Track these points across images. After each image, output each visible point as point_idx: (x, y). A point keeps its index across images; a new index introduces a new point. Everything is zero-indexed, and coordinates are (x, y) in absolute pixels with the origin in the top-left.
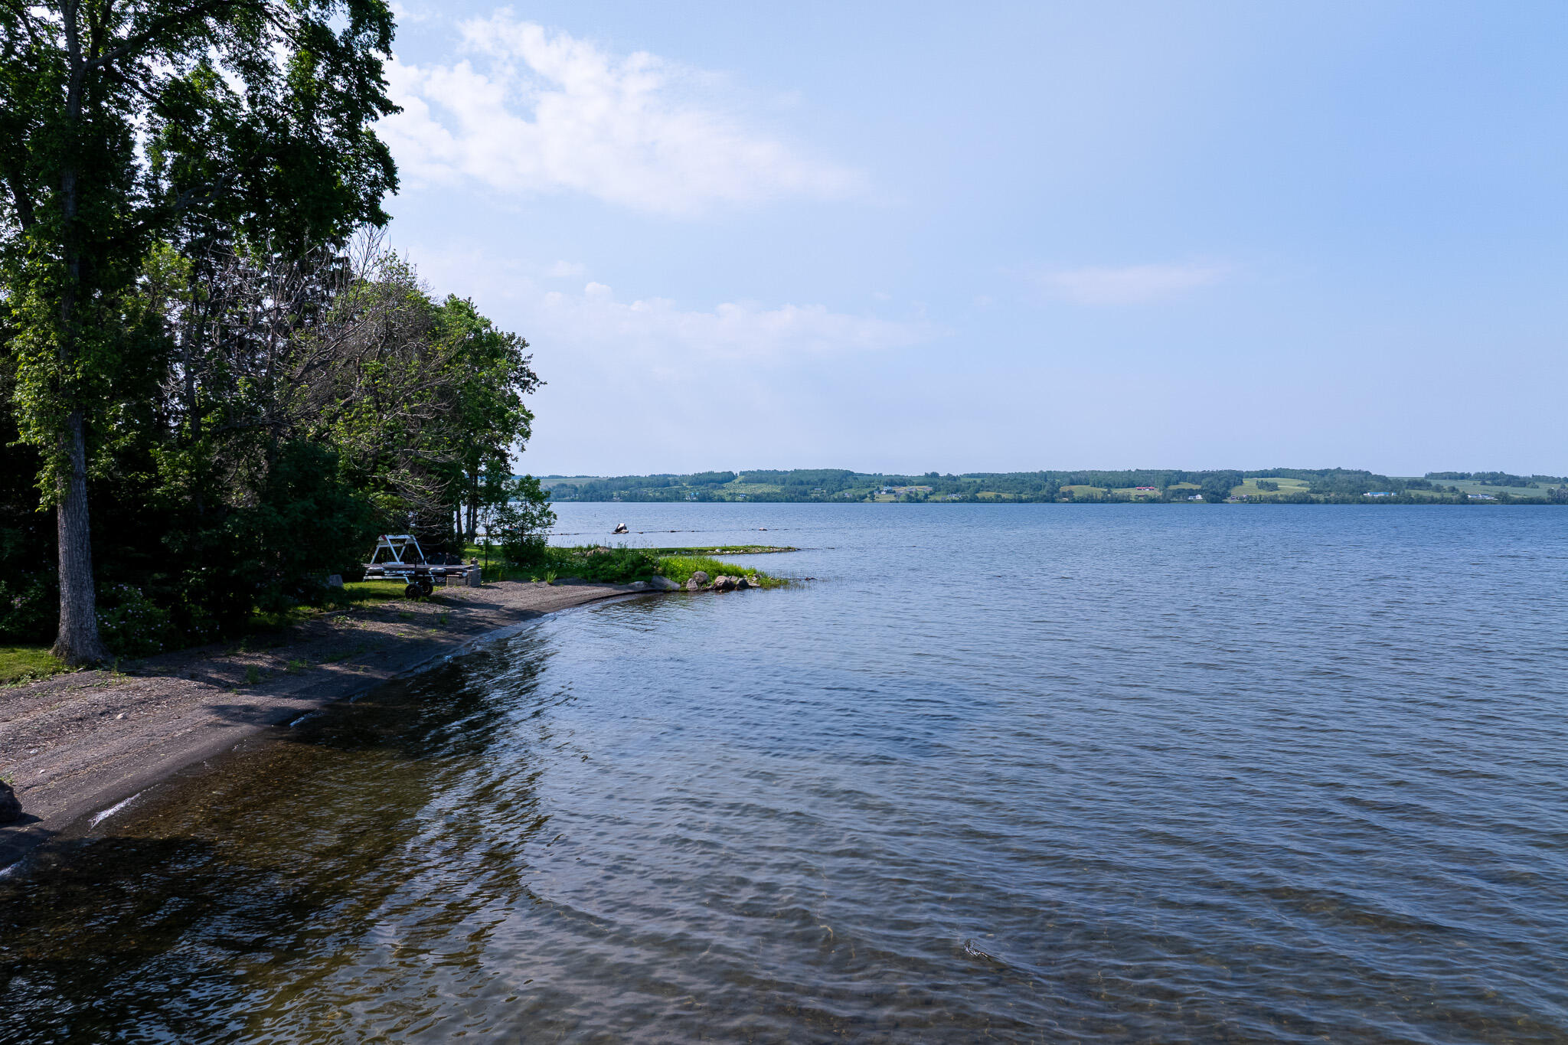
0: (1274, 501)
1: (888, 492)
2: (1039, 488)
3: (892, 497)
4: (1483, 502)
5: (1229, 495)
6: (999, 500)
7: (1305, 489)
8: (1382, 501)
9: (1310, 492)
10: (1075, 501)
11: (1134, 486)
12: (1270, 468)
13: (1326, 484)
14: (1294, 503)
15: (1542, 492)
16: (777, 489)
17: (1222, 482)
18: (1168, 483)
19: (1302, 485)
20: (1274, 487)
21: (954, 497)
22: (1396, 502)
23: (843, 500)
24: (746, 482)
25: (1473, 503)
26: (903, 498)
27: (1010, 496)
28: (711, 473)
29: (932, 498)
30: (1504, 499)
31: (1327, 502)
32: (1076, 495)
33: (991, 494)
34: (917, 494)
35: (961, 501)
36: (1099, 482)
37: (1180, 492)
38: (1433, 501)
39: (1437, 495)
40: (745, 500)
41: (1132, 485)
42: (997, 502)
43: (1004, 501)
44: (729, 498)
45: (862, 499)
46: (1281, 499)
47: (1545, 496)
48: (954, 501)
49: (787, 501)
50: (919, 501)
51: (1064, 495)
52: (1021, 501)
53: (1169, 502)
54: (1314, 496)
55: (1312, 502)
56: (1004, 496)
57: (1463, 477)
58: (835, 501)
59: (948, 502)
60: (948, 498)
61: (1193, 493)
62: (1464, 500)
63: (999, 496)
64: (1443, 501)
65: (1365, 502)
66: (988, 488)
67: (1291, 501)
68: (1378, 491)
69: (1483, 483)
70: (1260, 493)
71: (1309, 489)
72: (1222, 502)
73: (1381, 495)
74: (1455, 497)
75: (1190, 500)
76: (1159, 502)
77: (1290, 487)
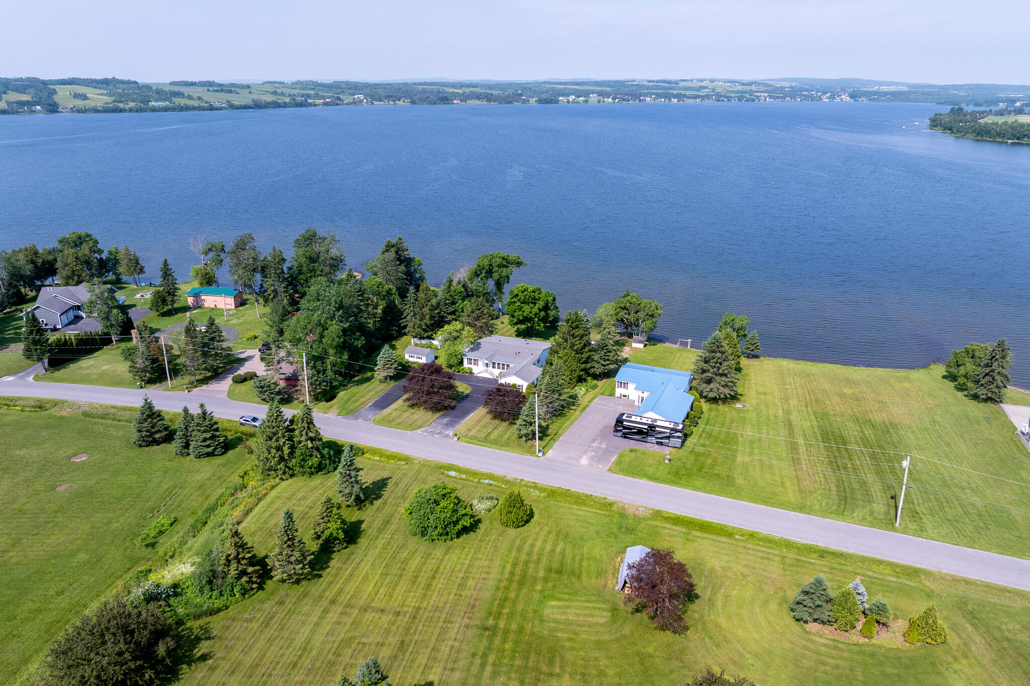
0: (96, 111)
4: (221, 109)
5: (58, 105)
7: (108, 99)
8: (166, 109)
9: (115, 101)
13: (120, 95)
14: (110, 112)
15: (244, 98)
17: (44, 93)
19: (102, 94)
20: (84, 97)
22: (173, 109)
25: (216, 109)
30: (232, 107)
31: (131, 110)
37: (20, 103)
38: (194, 108)
39: (193, 103)
46: (100, 108)
47: (251, 103)
53: (19, 113)
54: (121, 105)
55: (121, 111)
57: (193, 84)
61: (30, 103)
62: (211, 108)
64: (200, 108)
65: (155, 110)
67: (106, 110)
68: (157, 101)
69: (208, 90)
70: (79, 103)
71: (112, 99)
72: (58, 112)
73: (161, 104)
74: (206, 105)
75: (33, 111)
76: (9, 113)
77: (95, 96)
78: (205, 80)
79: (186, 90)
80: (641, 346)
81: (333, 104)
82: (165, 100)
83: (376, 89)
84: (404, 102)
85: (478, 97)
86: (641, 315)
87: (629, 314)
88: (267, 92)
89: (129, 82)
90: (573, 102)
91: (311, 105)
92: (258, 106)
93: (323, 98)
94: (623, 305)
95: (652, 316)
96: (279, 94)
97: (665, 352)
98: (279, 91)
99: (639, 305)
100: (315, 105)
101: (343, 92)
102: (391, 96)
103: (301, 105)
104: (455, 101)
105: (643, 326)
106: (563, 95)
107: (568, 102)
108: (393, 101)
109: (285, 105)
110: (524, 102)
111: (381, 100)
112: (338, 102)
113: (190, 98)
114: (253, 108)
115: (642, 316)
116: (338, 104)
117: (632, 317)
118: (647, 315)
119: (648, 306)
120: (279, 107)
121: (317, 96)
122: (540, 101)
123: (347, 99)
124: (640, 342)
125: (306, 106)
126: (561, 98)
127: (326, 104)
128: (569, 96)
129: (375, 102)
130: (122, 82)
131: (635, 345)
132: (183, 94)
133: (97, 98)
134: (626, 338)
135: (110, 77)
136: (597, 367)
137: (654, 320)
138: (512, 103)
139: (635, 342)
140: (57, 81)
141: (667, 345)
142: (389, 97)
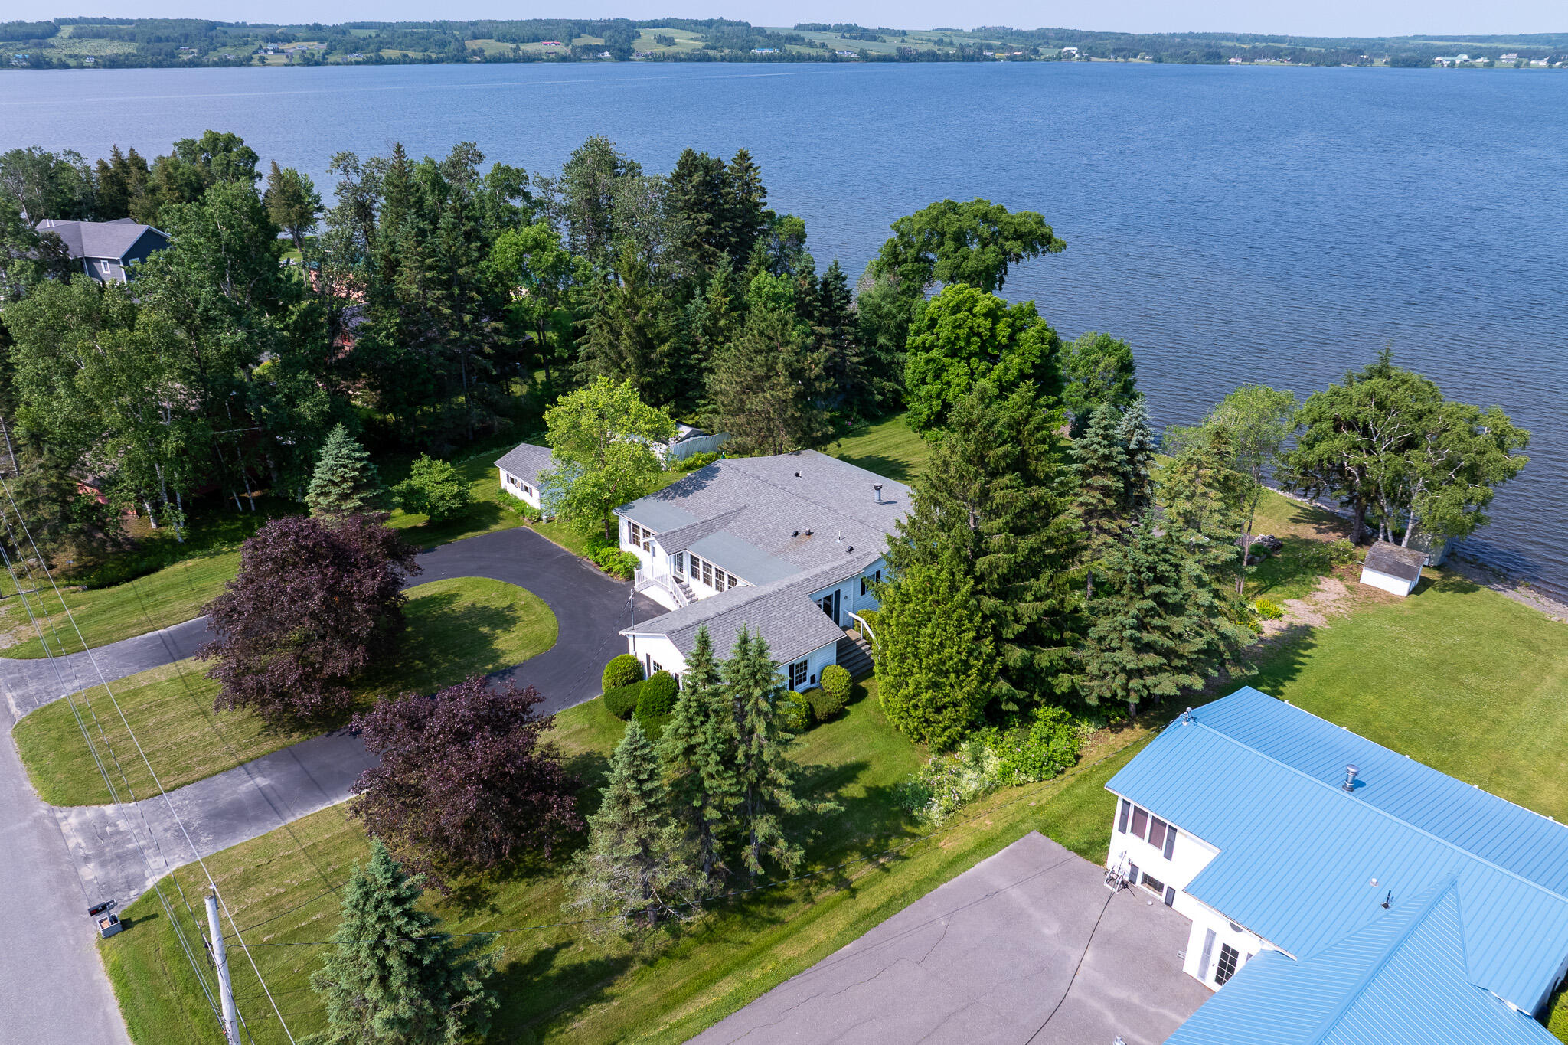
0: (677, 59)
1: (276, 51)
2: (443, 44)
3: (283, 59)
4: (848, 60)
5: (633, 51)
6: (405, 60)
7: (700, 44)
8: (770, 59)
9: (707, 47)
10: (487, 61)
11: (539, 40)
12: (660, 18)
13: (718, 39)
14: (694, 61)
15: (890, 47)
16: (131, 48)
17: (624, 36)
18: (571, 36)
19: (695, 39)
20: (670, 42)
21: (355, 57)
22: (781, 59)
23: (224, 63)
24: (78, 36)
25: (841, 60)
26: (297, 59)
27: (419, 55)
28: (21, 24)
29: (331, 59)
30: (865, 57)
31: (723, 59)
32: (487, 53)
33: (394, 53)
34: (313, 55)
35: (366, 62)
36: (504, 37)
37: (588, 48)
38: (810, 59)
39: (813, 52)
40: (96, 66)
41: (536, 39)
42: (405, 63)
43: (413, 62)
44: (72, 62)
45: (245, 62)
46: (682, 56)
47: (894, 53)
48: (358, 63)
49: (155, 65)
50: (317, 64)
51: (474, 53)
52: (431, 62)
53: (580, 60)
54: (711, 53)
55: (710, 59)
56: (411, 54)
57: (825, 28)
58: (216, 64)
59: (350, 63)
60: (349, 58)
61: (600, 49)
62: (835, 59)
63: (406, 56)
64: (818, 59)
65: (754, 59)
66: (389, 45)
67: (691, 58)
68: (763, 47)
69: (843, 37)
70: (661, 49)
71: (703, 44)
72: (629, 60)
73: (766, 51)
74: (827, 54)
75: (600, 59)
76: (570, 61)
77: (686, 41)
78: (844, 23)
79: (808, 36)
80: (1400, 587)
81: (1025, 59)
82: (774, 47)
83: (1101, 39)
84: (1143, 59)
85: (1277, 54)
86: (1419, 460)
87: (1371, 450)
88: (929, 40)
89: (739, 24)
90: (1462, 65)
91: (987, 59)
92: (904, 57)
93: (1011, 49)
94: (1345, 411)
95: (1473, 473)
96: (946, 44)
97: (1500, 634)
98: (946, 40)
99: (1419, 416)
100: (994, 60)
101: (1047, 43)
102: (1122, 50)
103: (971, 59)
104: (1232, 60)
105: (1419, 505)
106: (1444, 54)
107: (1452, 65)
108: (1124, 57)
109: (947, 58)
110: (1362, 63)
111: (1103, 55)
112: (1033, 57)
113: (811, 44)
114: (898, 61)
115: (1423, 466)
116: (1031, 60)
117: (1381, 466)
118: (1450, 464)
119: (1461, 427)
120: (938, 60)
121: (1003, 48)
122: (1395, 63)
123: (1047, 52)
124: (1397, 570)
125: (978, 60)
126: (1438, 59)
127: (1012, 59)
128: (1455, 55)
129: (1094, 59)
130: (730, 24)
131: (1370, 577)
132: (803, 39)
133: (686, 42)
134: (1347, 542)
135: (716, 17)
136: (1093, 668)
137: (1478, 491)
138: (1338, 64)
139: (1377, 566)
140: (648, 22)
141: (1523, 599)
142: (1117, 51)
